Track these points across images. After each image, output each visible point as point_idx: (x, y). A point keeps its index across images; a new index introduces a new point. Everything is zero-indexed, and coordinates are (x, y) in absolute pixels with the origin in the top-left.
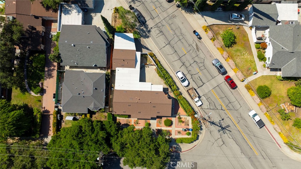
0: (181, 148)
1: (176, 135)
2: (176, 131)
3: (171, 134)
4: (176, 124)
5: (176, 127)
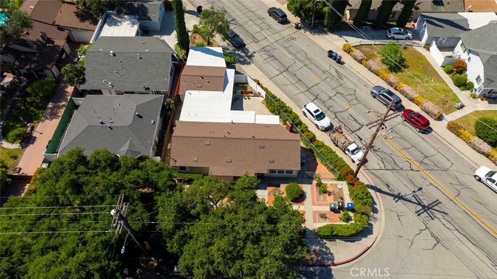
0: (332, 254)
1: (315, 221)
2: (315, 212)
3: (305, 220)
4: (313, 197)
5: (314, 204)
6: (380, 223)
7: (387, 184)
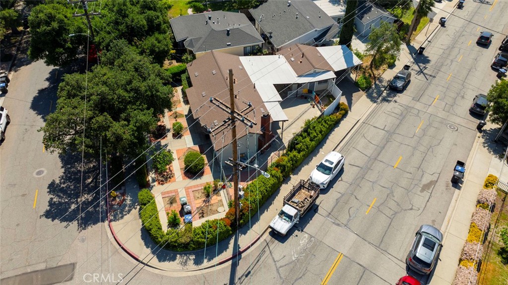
0: (122, 217)
1: (163, 193)
2: (176, 191)
3: (162, 184)
4: (195, 186)
5: (187, 189)
6: (179, 270)
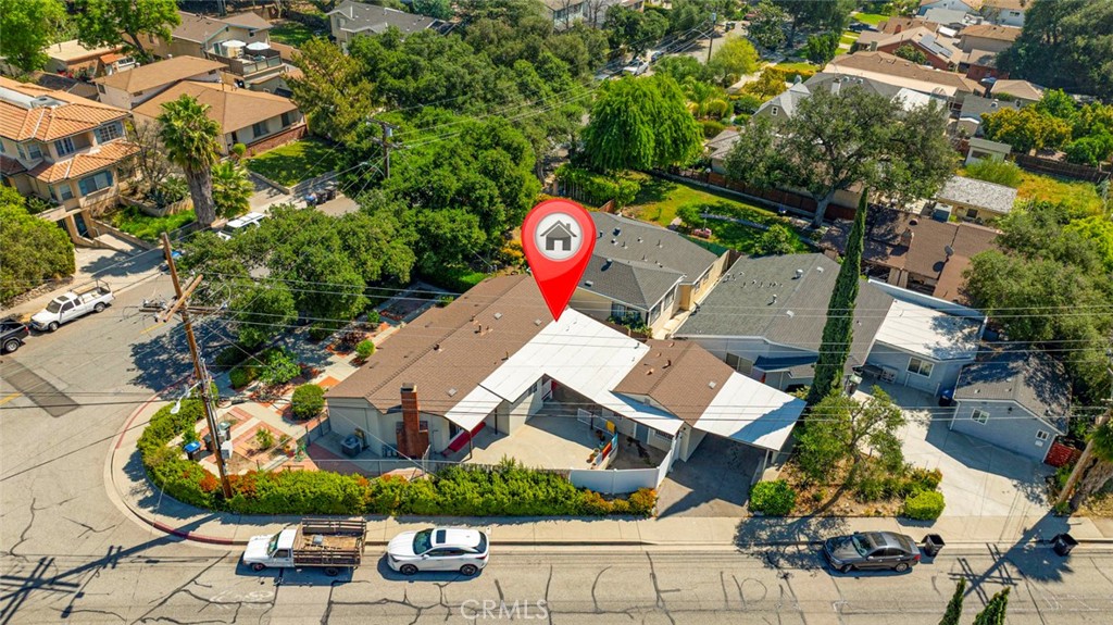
2: (249, 418)
3: (252, 400)
6: (120, 494)
7: (157, 562)
